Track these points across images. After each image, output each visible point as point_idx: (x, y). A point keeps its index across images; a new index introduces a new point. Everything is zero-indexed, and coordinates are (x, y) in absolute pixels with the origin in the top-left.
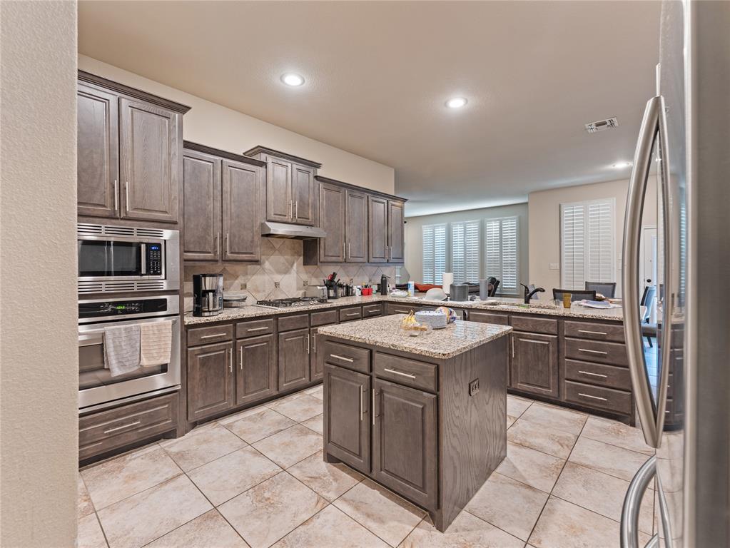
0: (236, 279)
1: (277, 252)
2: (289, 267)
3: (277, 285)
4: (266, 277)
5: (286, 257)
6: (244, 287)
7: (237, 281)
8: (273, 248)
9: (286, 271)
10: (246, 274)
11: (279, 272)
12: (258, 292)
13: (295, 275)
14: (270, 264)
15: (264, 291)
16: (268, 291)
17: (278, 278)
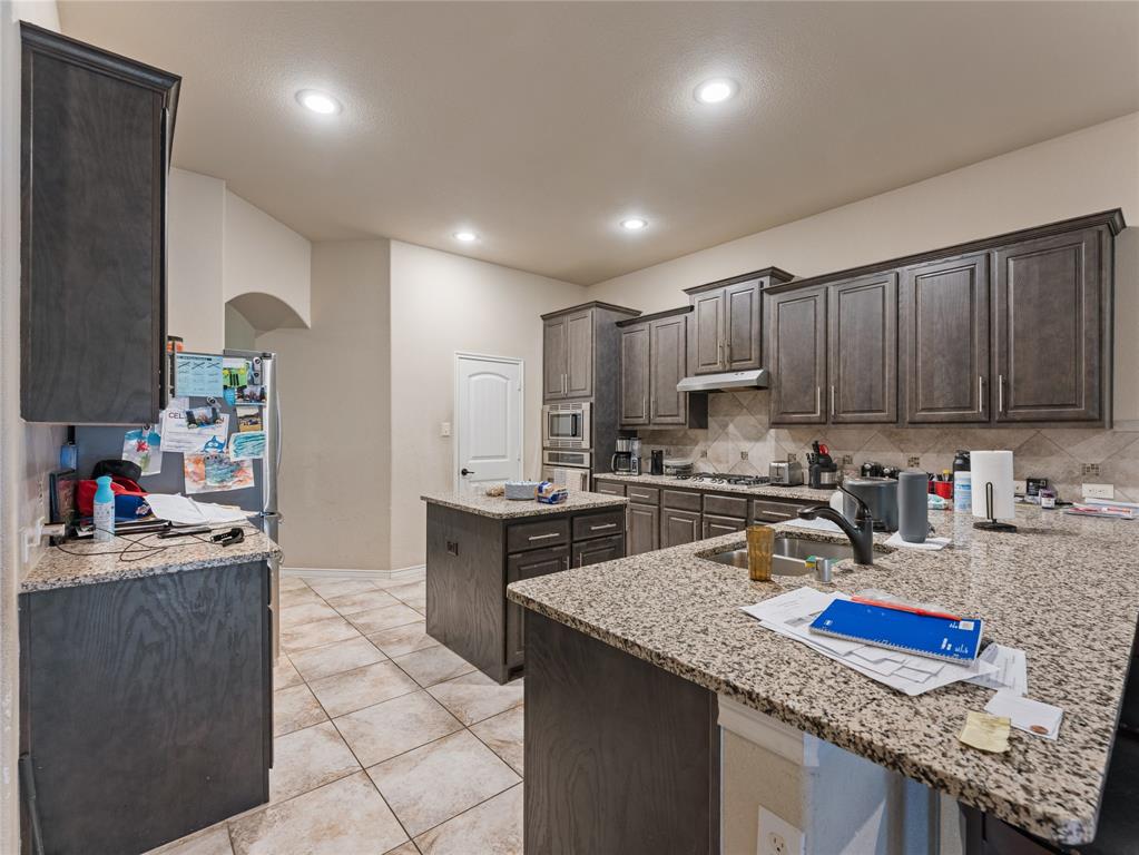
0: (696, 444)
1: (745, 410)
2: (764, 431)
3: (744, 455)
4: (730, 445)
5: (759, 417)
6: (704, 454)
7: (697, 448)
8: (741, 406)
9: (759, 438)
10: (706, 440)
11: (748, 438)
12: (720, 462)
13: (773, 443)
14: (736, 427)
15: (727, 462)
16: (731, 463)
17: (746, 446)
